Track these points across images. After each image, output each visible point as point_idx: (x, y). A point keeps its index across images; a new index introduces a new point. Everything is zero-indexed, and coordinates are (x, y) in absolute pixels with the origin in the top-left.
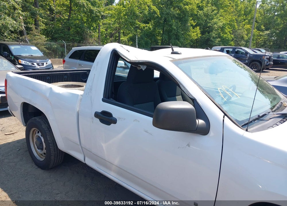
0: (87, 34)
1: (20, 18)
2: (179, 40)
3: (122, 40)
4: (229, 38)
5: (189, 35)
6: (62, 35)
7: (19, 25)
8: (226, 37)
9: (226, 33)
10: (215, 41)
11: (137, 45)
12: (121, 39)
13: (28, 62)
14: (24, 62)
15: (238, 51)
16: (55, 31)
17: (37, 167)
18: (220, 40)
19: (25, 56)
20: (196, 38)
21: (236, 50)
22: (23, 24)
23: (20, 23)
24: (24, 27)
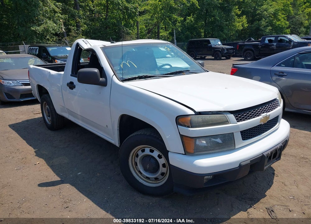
0: (123, 32)
1: (59, 21)
2: (222, 32)
3: (161, 36)
4: (282, 26)
5: (233, 26)
6: (99, 34)
7: (59, 27)
8: (279, 24)
9: (280, 20)
10: (266, 30)
11: (175, 40)
12: (161, 34)
13: (63, 62)
14: (60, 62)
15: (281, 39)
16: (93, 31)
17: (48, 129)
18: (271, 28)
19: (60, 56)
20: (242, 28)
21: (279, 39)
22: (63, 26)
23: (59, 25)
24: (64, 29)
